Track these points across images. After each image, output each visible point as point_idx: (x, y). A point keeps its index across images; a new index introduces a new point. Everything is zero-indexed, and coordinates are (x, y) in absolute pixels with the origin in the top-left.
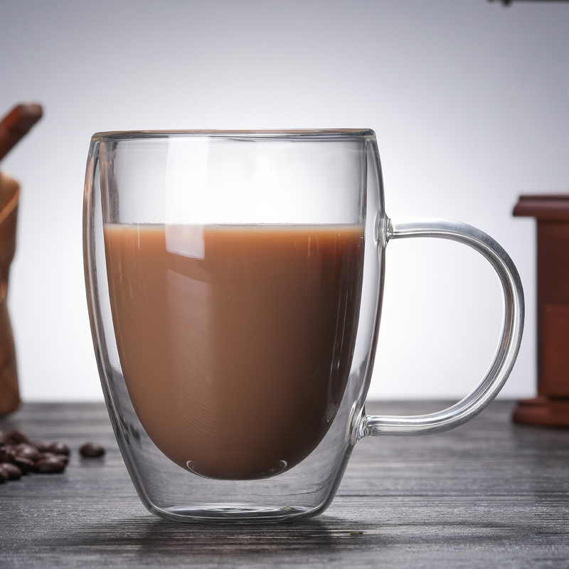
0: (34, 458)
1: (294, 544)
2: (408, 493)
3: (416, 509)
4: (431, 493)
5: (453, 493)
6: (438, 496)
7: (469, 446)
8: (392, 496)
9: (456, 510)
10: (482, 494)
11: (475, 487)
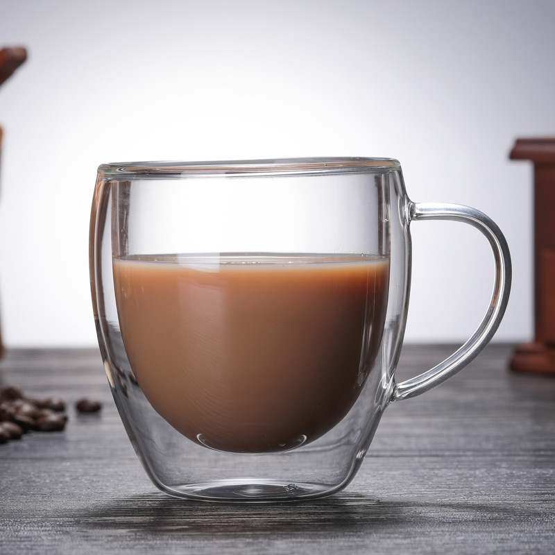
0: (34, 416)
1: (323, 513)
2: (423, 453)
3: (436, 471)
4: (447, 453)
5: (469, 453)
6: (455, 456)
7: (470, 397)
8: (407, 456)
9: (477, 472)
10: (499, 453)
11: (490, 446)
